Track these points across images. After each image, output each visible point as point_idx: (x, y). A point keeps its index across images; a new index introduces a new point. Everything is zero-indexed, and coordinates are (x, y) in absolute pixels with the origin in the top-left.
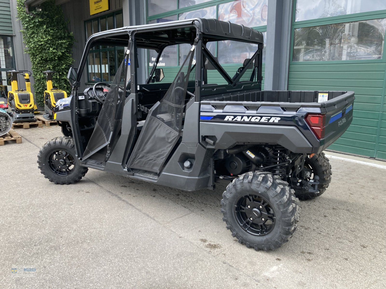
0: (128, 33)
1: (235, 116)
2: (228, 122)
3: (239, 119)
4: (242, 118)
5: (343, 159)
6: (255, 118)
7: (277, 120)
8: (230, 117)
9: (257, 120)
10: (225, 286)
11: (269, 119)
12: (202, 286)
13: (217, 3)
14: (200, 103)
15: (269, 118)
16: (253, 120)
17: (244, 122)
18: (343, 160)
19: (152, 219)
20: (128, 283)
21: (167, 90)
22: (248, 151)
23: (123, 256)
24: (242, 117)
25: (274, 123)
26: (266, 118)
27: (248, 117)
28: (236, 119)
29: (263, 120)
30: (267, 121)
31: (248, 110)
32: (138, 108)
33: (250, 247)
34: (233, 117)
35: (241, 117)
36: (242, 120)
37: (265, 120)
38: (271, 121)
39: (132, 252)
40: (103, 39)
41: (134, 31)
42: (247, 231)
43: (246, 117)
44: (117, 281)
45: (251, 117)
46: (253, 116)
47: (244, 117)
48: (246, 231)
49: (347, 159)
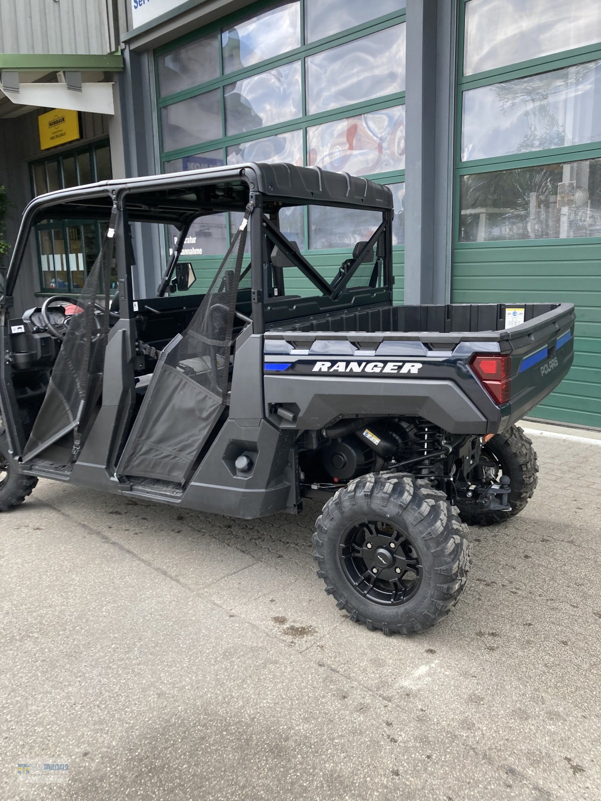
0: (110, 194)
1: (334, 363)
2: (320, 374)
3: (341, 367)
4: (347, 367)
5: (564, 436)
6: (371, 365)
7: (415, 368)
8: (323, 365)
9: (377, 370)
10: (320, 713)
11: (400, 368)
12: (274, 717)
13: (304, 125)
14: (263, 336)
15: (401, 364)
16: (369, 369)
17: (352, 375)
18: (564, 438)
19: (174, 580)
20: (119, 719)
21: (196, 310)
22: (367, 431)
23: (110, 662)
24: (348, 363)
25: (411, 376)
26: (394, 366)
27: (360, 363)
28: (335, 368)
29: (389, 368)
30: (396, 371)
31: (359, 349)
32: (137, 349)
33: (374, 629)
34: (329, 364)
35: (345, 363)
36: (348, 370)
37: (392, 369)
38: (404, 370)
39: (128, 652)
40: (60, 205)
41: (121, 191)
42: (368, 595)
43: (356, 363)
44: (96, 718)
45: (364, 364)
46: (368, 362)
47: (352, 363)
48: (365, 596)
49: (571, 437)
